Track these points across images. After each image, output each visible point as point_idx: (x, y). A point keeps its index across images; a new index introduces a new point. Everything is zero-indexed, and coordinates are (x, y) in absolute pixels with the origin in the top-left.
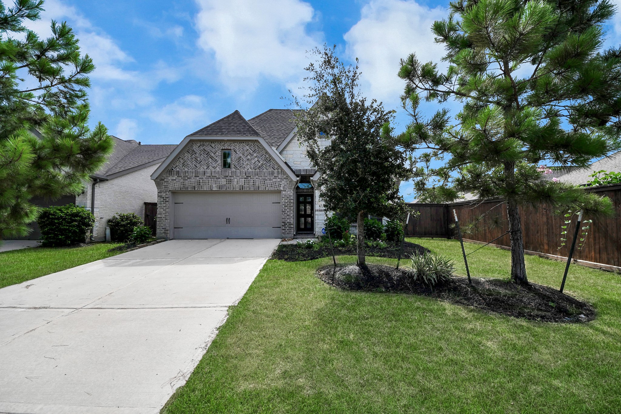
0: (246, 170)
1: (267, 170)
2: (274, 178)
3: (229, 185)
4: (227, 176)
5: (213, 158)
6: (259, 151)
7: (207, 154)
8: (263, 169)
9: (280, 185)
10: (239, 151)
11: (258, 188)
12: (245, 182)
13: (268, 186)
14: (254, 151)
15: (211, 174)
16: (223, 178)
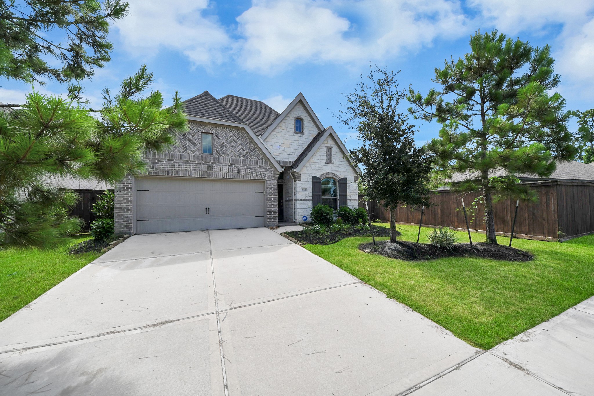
0: (230, 157)
1: (252, 158)
2: (259, 168)
3: (211, 172)
4: (209, 163)
5: (191, 140)
6: (243, 139)
7: (183, 136)
8: (248, 158)
9: (265, 175)
10: (222, 137)
11: (243, 177)
12: (228, 170)
13: (253, 175)
14: (238, 139)
15: (189, 158)
16: (204, 164)
